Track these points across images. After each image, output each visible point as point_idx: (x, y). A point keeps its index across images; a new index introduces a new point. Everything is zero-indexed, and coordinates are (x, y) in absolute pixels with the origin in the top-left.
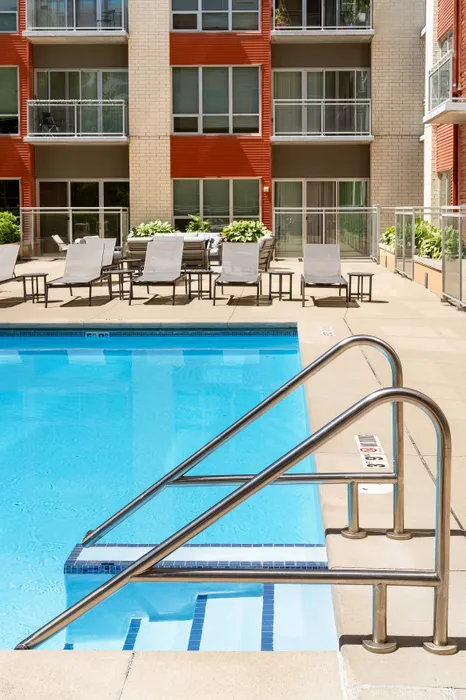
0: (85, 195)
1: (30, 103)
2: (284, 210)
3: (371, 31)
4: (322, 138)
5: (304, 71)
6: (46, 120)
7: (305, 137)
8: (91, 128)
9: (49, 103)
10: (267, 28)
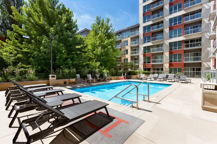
0: (158, 69)
1: (152, 60)
2: (186, 71)
3: (201, 47)
4: (192, 62)
5: (190, 53)
6: (153, 62)
7: (190, 62)
8: (159, 62)
9: (154, 60)
10: (183, 48)
